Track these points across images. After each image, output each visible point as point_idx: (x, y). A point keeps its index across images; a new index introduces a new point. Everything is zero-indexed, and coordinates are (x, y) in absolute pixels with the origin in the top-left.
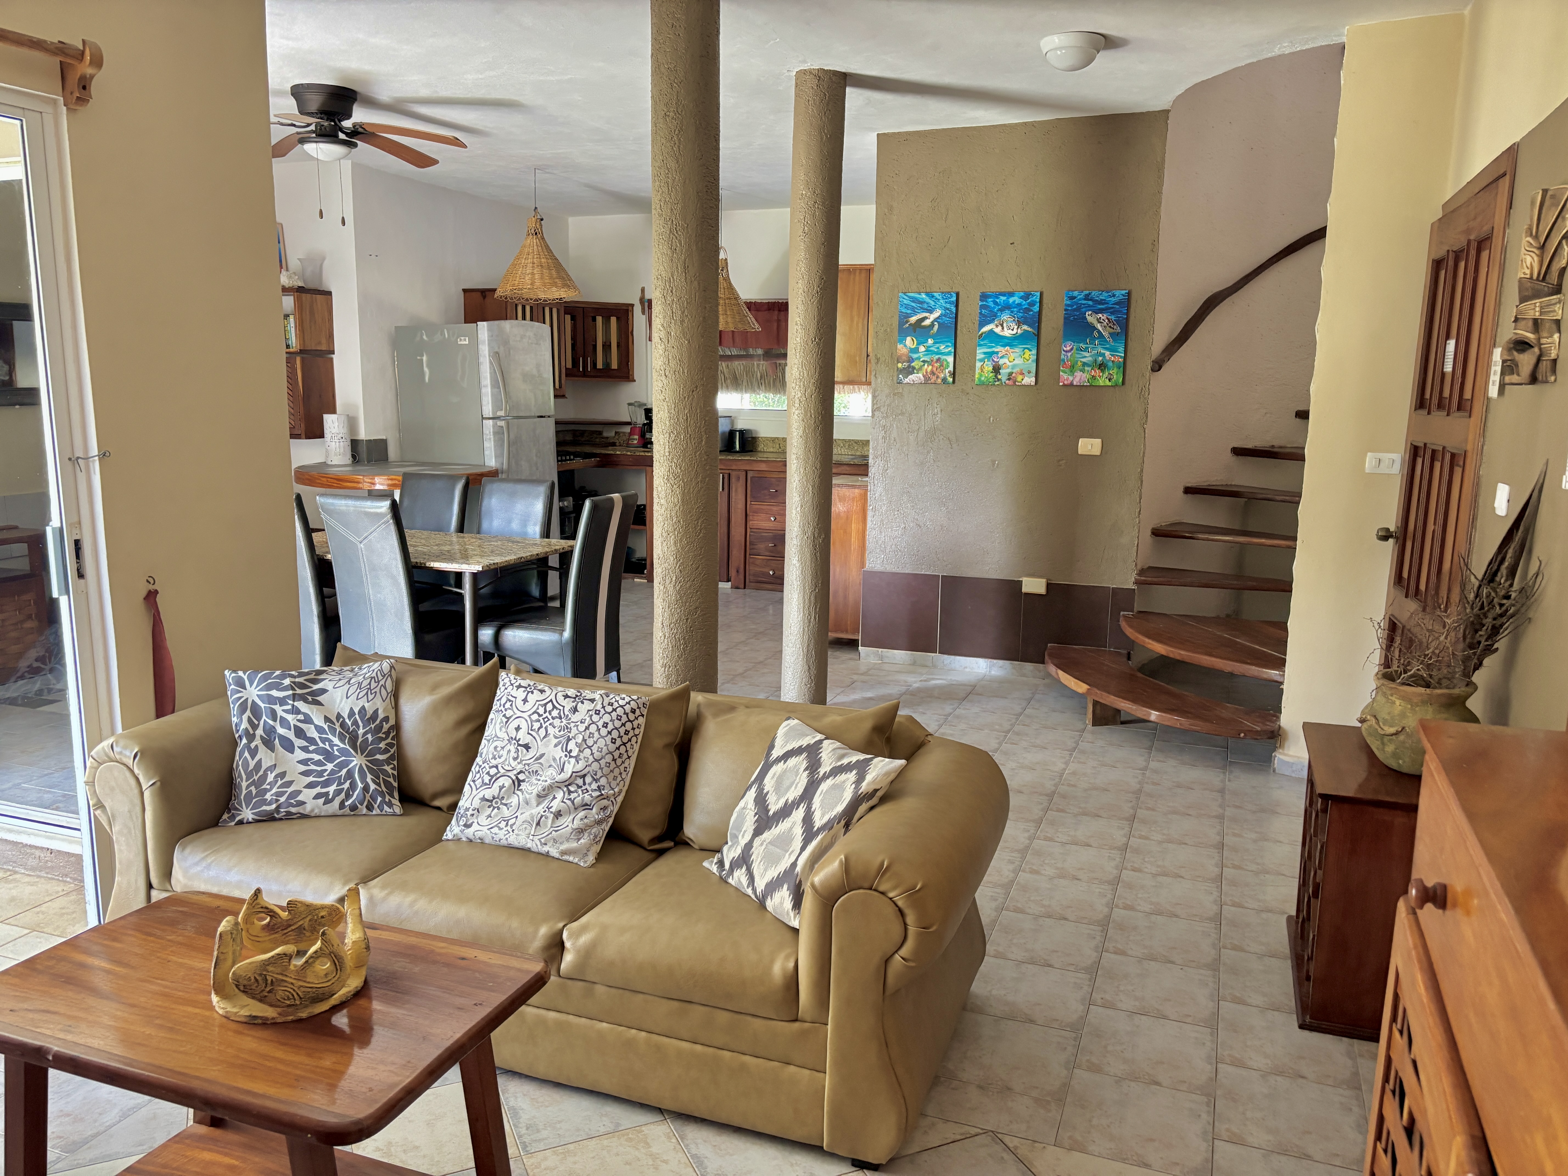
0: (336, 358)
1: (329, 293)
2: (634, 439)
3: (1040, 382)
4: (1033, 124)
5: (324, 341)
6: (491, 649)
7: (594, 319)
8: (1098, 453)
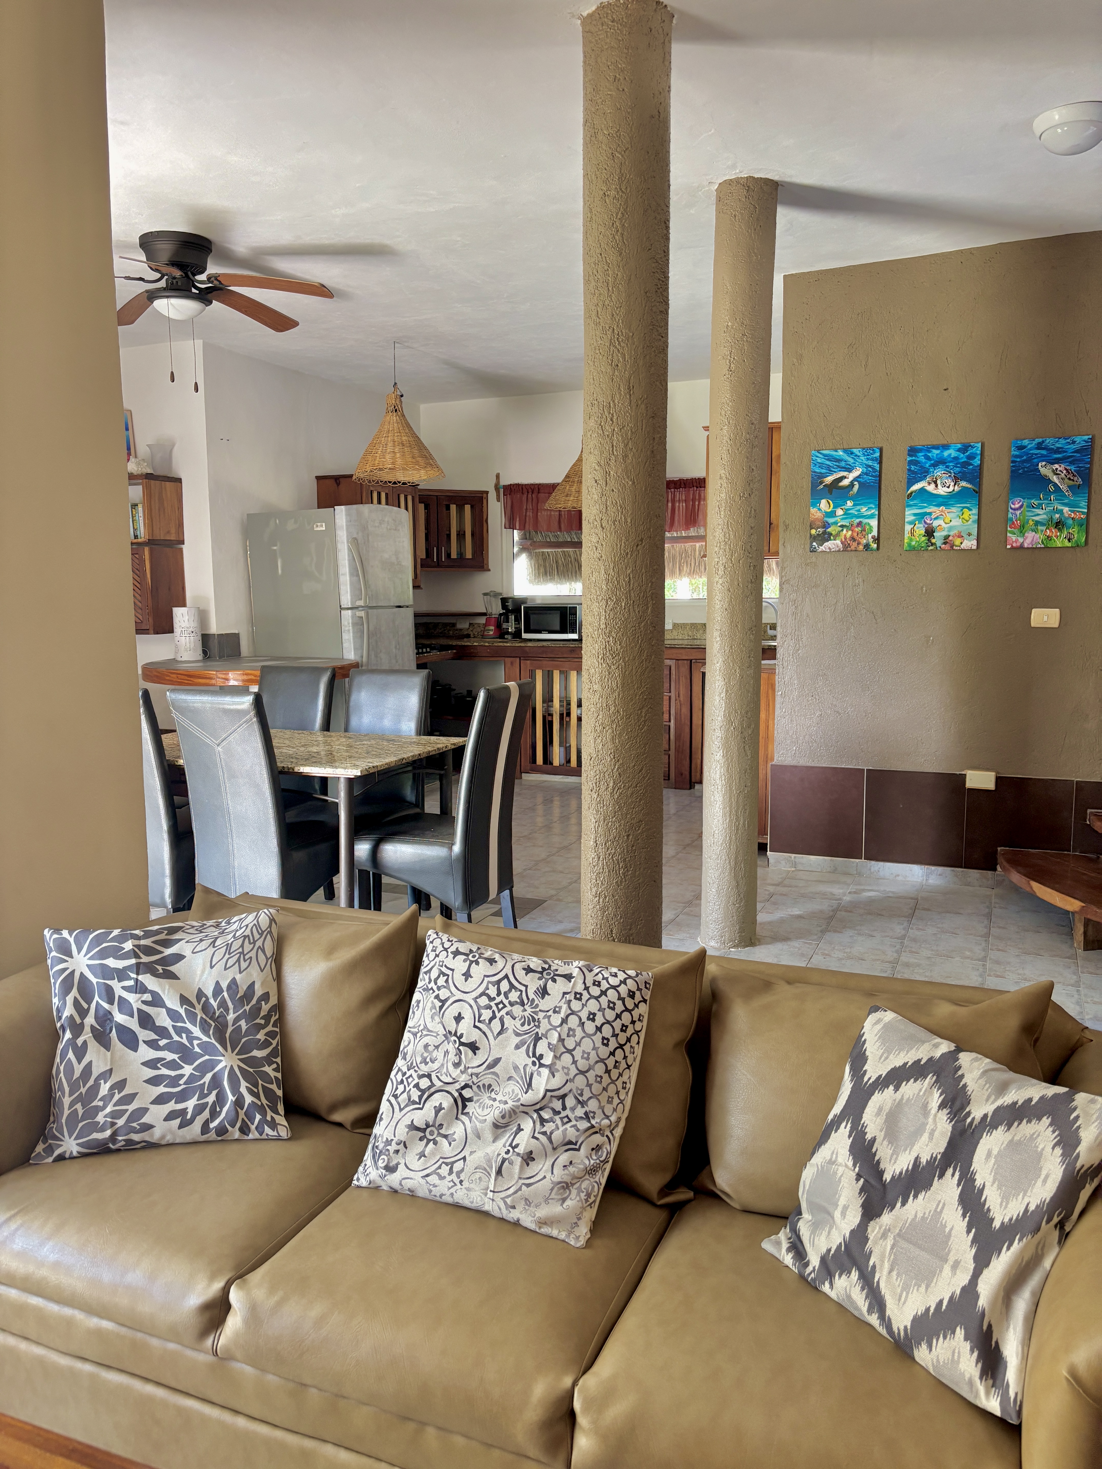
0: (186, 548)
1: (179, 480)
2: (489, 630)
3: (981, 546)
4: (970, 251)
5: (173, 531)
6: (368, 867)
7: (448, 508)
8: (1056, 625)
